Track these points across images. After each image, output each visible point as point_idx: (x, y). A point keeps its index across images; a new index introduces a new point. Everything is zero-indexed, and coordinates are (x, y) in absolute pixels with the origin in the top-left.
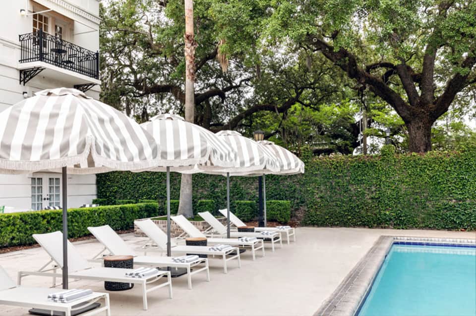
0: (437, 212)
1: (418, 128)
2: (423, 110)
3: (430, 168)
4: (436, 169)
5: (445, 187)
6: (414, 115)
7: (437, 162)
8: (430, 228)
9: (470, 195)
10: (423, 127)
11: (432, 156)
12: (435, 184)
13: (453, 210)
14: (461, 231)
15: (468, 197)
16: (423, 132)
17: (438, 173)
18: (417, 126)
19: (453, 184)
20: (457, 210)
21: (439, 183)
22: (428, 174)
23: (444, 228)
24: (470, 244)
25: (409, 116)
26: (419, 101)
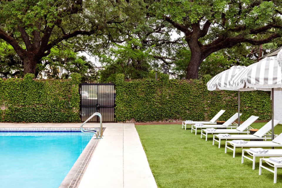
0: (11, 113)
1: (28, 63)
2: (32, 53)
3: (8, 88)
4: (11, 88)
5: (15, 99)
6: (25, 55)
7: (12, 84)
8: (8, 122)
9: (28, 103)
10: (30, 63)
11: (10, 81)
12: (11, 97)
13: (19, 111)
14: (23, 123)
15: (27, 104)
16: (30, 66)
17: (12, 91)
18: (27, 62)
19: (20, 97)
20: (22, 112)
21: (13, 96)
22: (7, 91)
23: (15, 122)
24: (5, 130)
25: (23, 56)
26: (31, 47)
